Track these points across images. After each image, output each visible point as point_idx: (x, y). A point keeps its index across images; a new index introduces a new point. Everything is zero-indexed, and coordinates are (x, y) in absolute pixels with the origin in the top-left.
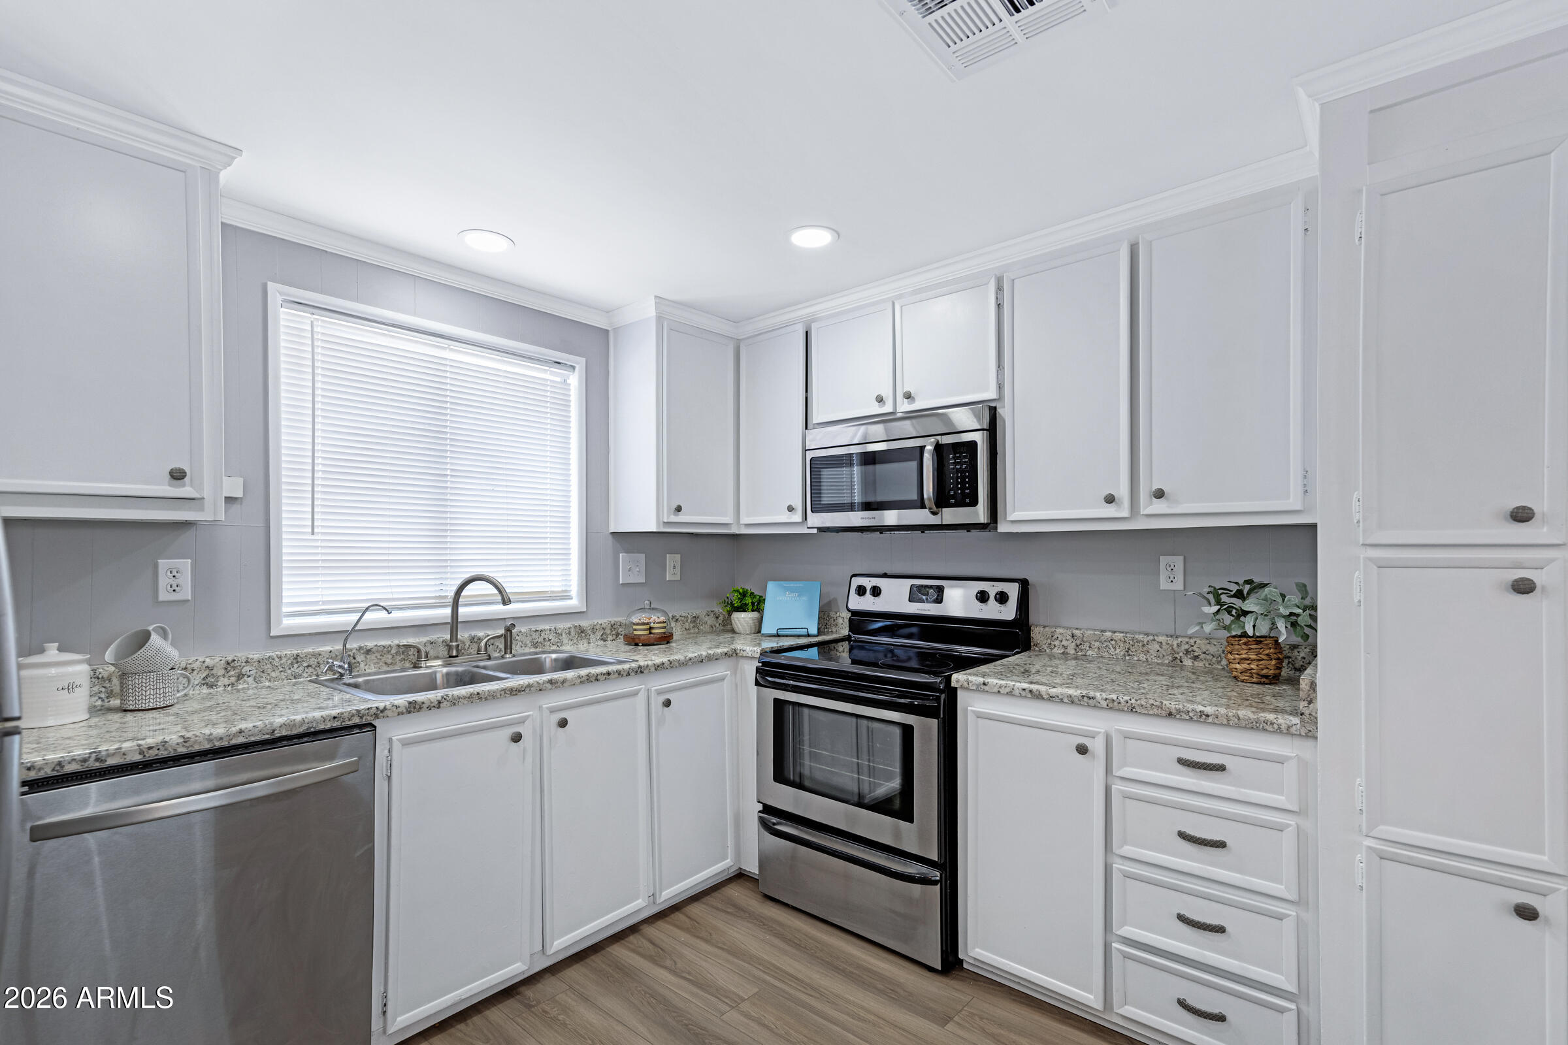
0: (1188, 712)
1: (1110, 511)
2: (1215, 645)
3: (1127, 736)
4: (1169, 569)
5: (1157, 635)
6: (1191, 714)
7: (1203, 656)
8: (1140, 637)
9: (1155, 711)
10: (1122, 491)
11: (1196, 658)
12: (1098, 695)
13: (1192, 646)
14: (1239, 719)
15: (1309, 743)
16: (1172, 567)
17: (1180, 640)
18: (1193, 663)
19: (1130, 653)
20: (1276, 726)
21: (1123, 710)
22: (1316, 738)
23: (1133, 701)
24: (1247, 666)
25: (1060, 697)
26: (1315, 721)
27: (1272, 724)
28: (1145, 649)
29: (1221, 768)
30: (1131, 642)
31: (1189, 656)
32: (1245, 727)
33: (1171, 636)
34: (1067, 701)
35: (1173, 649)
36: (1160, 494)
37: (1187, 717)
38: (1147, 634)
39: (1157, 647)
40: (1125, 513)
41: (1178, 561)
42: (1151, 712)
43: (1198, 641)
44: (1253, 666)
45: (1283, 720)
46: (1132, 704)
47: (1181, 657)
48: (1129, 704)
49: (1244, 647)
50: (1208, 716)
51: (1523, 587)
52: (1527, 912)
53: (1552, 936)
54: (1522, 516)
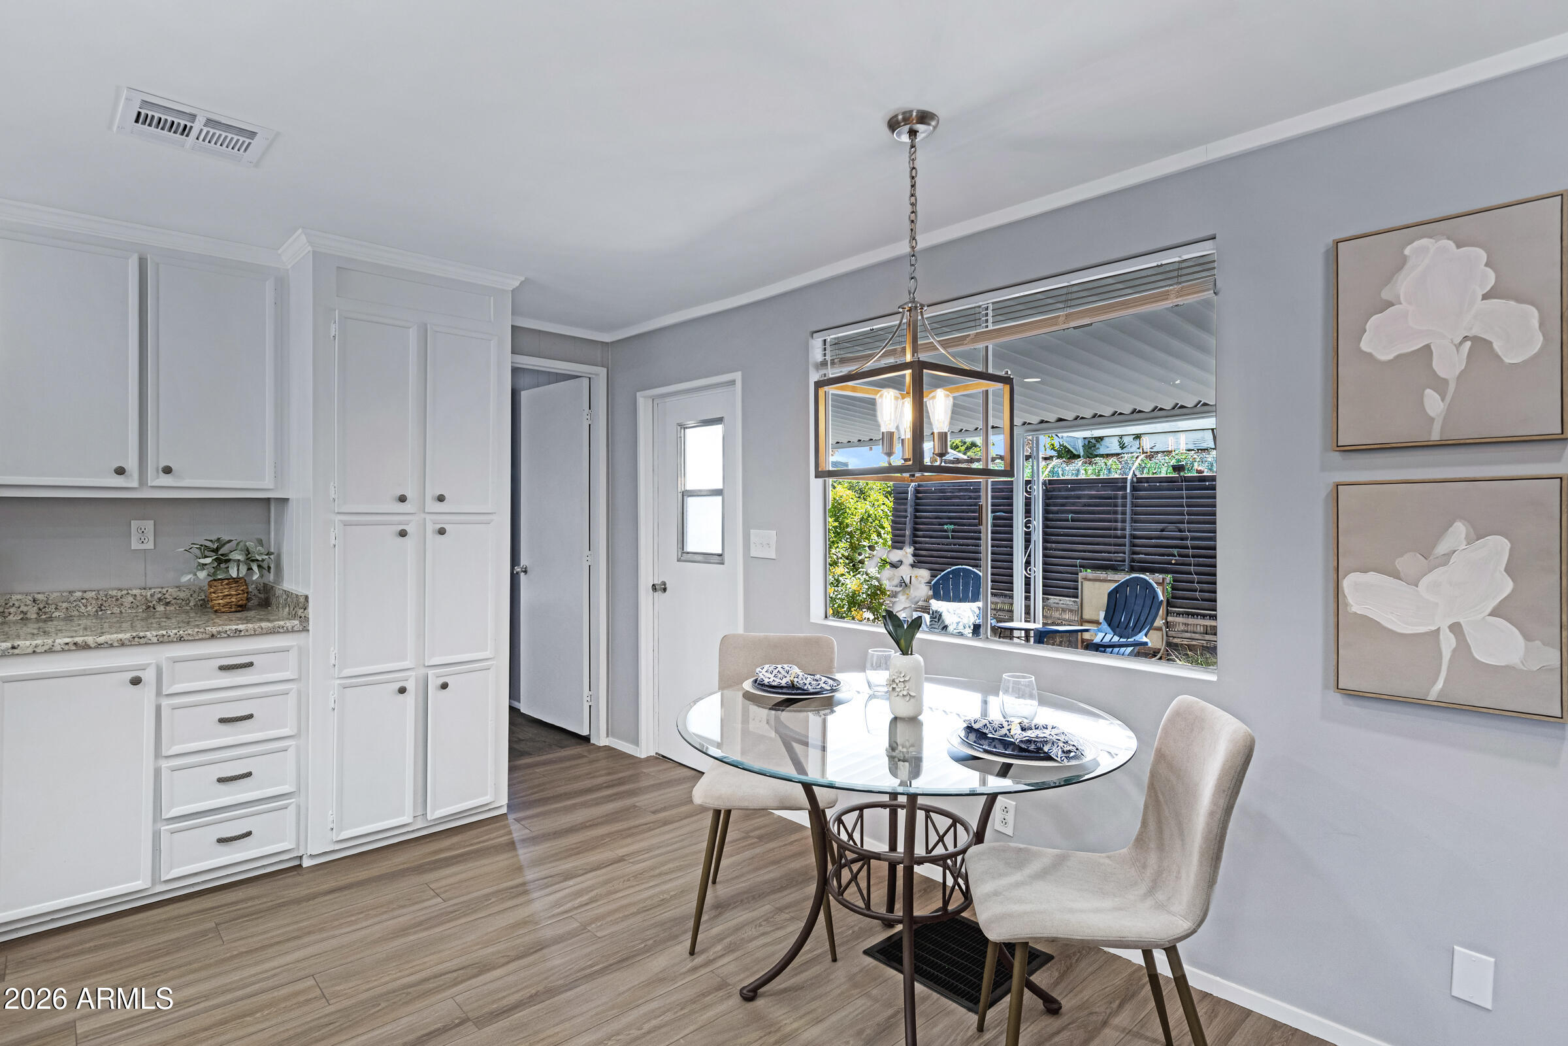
0: (226, 631)
1: (119, 481)
2: (184, 591)
3: (176, 661)
4: (141, 532)
5: (131, 590)
6: (228, 633)
7: (173, 601)
8: (114, 593)
9: (201, 636)
10: (132, 464)
11: (168, 604)
12: (148, 633)
13: (164, 594)
14: (262, 629)
15: (304, 634)
16: (143, 530)
17: (153, 591)
18: (165, 608)
19: (103, 608)
20: (285, 628)
21: (173, 642)
22: (308, 630)
23: (181, 632)
24: (229, 601)
25: (110, 643)
26: (307, 619)
27: (283, 627)
28: (119, 602)
29: (251, 664)
30: (104, 598)
31: (161, 603)
32: (267, 634)
33: (145, 589)
34: (117, 645)
35: (146, 599)
36: (168, 470)
37: (226, 635)
38: (121, 590)
39: (131, 599)
40: (135, 484)
41: (149, 525)
42: (197, 638)
43: (170, 590)
44: (233, 600)
45: (289, 624)
46: (180, 635)
47: (154, 605)
48: (178, 635)
49: (226, 587)
50: (241, 631)
51: (403, 534)
52: (402, 690)
53: (410, 699)
54: (402, 499)
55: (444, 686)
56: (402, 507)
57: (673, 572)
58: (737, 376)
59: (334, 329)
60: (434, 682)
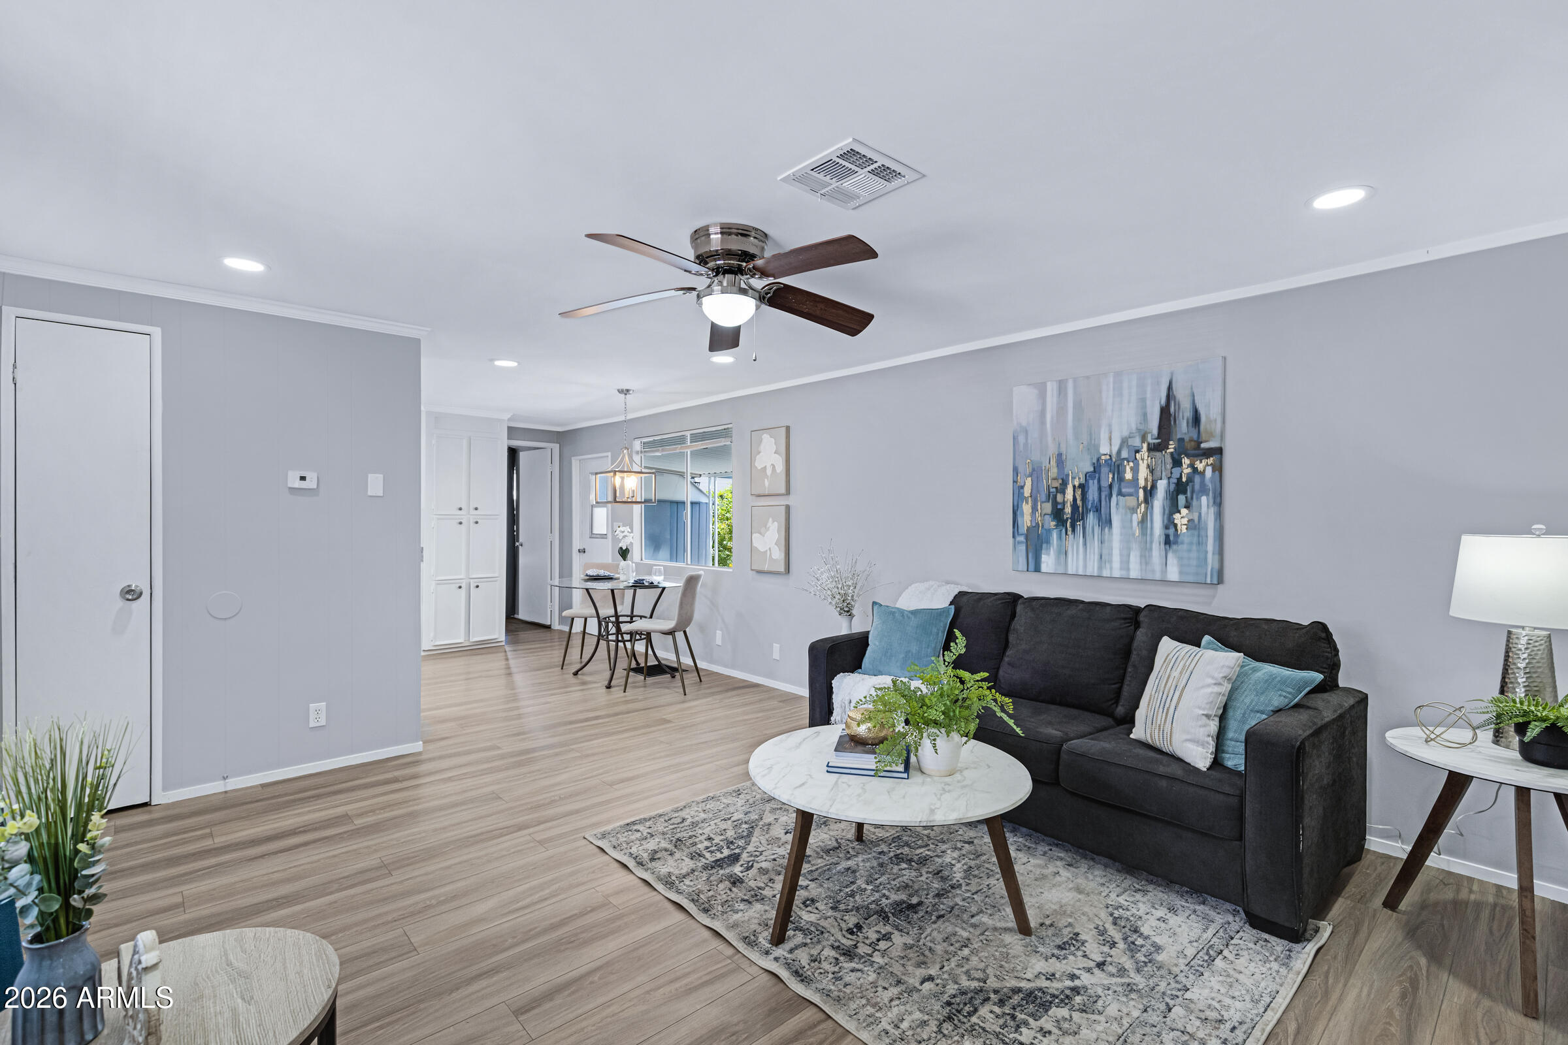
51: (461, 523)
52: (460, 587)
53: (463, 591)
54: (460, 509)
55: (477, 587)
56: (460, 512)
57: (588, 544)
58: (609, 454)
59: (434, 442)
60: (473, 585)
